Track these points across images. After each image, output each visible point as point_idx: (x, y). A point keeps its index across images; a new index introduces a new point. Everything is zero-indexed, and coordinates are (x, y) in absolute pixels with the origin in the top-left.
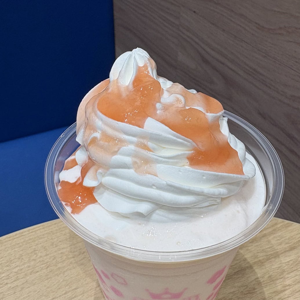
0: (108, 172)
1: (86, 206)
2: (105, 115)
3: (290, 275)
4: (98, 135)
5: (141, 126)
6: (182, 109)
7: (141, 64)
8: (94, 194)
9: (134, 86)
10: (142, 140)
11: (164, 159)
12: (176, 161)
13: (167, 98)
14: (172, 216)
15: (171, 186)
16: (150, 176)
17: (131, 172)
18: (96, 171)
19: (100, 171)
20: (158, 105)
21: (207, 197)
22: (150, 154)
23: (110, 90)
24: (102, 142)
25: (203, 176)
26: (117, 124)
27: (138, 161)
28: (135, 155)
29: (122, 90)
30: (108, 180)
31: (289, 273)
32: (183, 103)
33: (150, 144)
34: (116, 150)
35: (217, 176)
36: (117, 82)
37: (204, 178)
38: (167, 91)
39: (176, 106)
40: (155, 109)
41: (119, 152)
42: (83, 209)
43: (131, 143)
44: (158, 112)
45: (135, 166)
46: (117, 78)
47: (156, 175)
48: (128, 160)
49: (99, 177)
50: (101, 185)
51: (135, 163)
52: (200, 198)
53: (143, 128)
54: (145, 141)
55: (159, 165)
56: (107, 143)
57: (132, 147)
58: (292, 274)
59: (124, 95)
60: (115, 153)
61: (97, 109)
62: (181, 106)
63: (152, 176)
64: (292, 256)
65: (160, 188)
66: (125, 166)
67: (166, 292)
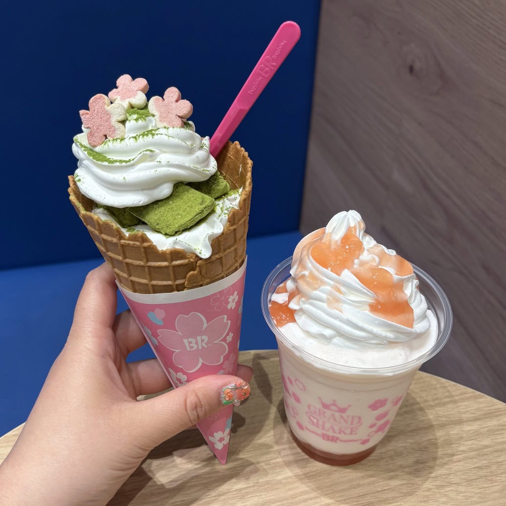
0: (308, 302)
1: (286, 323)
2: (315, 260)
3: (467, 443)
4: (306, 273)
5: (339, 274)
6: (375, 267)
7: (352, 225)
8: (295, 315)
9: (342, 242)
10: (336, 284)
11: (350, 302)
12: (358, 305)
13: (365, 256)
14: (348, 343)
15: (350, 321)
16: (336, 311)
17: (325, 305)
18: (300, 299)
19: (303, 299)
20: (356, 261)
21: (376, 336)
22: (341, 296)
23: (323, 241)
24: (308, 279)
25: (376, 320)
26: (322, 269)
27: (331, 299)
28: (330, 294)
29: (333, 243)
30: (307, 306)
31: (466, 441)
32: (377, 263)
33: (343, 289)
34: (317, 287)
35: (387, 323)
36: (330, 236)
37: (376, 322)
38: (368, 250)
39: (371, 264)
40: (353, 263)
41: (319, 289)
42: (284, 325)
43: (329, 284)
44: (355, 266)
45: (328, 301)
46: (331, 232)
47: (341, 311)
48: (324, 296)
49: (301, 303)
50: (301, 310)
51: (328, 299)
52: (370, 335)
53: (340, 276)
54: (339, 286)
55: (345, 305)
56: (311, 281)
57: (329, 288)
58: (469, 442)
59: (333, 247)
60: (316, 289)
61: (310, 254)
62: (375, 264)
63: (338, 312)
64: (475, 426)
65: (341, 321)
66: (320, 299)
67: (334, 405)
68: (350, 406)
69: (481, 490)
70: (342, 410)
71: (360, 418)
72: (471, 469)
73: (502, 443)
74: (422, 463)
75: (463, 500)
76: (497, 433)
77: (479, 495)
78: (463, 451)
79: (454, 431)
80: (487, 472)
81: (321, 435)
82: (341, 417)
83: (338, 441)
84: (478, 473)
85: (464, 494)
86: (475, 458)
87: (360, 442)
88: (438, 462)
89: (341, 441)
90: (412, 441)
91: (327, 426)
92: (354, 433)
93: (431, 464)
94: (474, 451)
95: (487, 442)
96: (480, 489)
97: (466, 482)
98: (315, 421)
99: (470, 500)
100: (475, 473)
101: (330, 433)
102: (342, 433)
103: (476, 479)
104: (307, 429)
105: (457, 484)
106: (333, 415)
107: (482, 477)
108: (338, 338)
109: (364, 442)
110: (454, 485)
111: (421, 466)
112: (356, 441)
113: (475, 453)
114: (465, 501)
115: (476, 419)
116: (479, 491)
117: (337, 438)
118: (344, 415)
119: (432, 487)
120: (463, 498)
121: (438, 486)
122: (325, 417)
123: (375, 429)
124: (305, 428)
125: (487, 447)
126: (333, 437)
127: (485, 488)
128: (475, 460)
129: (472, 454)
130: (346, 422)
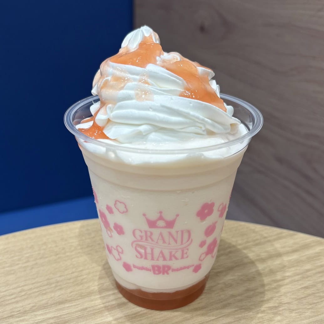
0: (116, 107)
4: (109, 78)
7: (147, 35)
10: (142, 77)
15: (163, 106)
16: (148, 102)
17: (134, 102)
18: (106, 107)
19: (110, 106)
20: (158, 58)
22: (150, 87)
24: (112, 83)
25: (190, 103)
26: (125, 66)
27: (139, 93)
28: (138, 88)
30: (114, 113)
31: (289, 268)
33: (150, 81)
34: (123, 86)
37: (191, 105)
40: (156, 61)
41: (125, 87)
43: (135, 80)
44: (158, 63)
45: (137, 97)
46: (127, 45)
47: (152, 101)
48: (132, 92)
49: (108, 111)
51: (137, 94)
53: (145, 68)
54: (146, 78)
56: (115, 83)
57: (135, 83)
58: (293, 269)
60: (122, 88)
61: (109, 62)
62: (177, 61)
64: (295, 256)
65: (155, 110)
66: (129, 98)
67: (161, 218)
68: (177, 215)
69: (313, 305)
70: (170, 224)
71: (189, 232)
72: (298, 289)
73: (322, 266)
74: (252, 290)
75: (297, 316)
76: (315, 259)
77: (310, 310)
78: (289, 277)
79: (277, 262)
80: (314, 290)
81: (151, 268)
82: (170, 234)
83: (170, 272)
84: (305, 292)
85: (297, 311)
86: (300, 280)
87: (192, 269)
88: (266, 288)
89: (174, 270)
90: (240, 274)
91: (157, 252)
92: (185, 256)
93: (261, 290)
94: (298, 274)
95: (308, 266)
96: (311, 305)
97: (296, 300)
98: (142, 251)
99: (303, 316)
100: (303, 292)
101: (161, 263)
102: (173, 258)
103: (305, 297)
104: (135, 267)
105: (288, 303)
106: (161, 234)
107: (310, 295)
108: (154, 133)
109: (197, 269)
110: (286, 305)
111: (252, 293)
112: (188, 267)
113: (300, 276)
114: (299, 316)
115: (295, 251)
116: (310, 306)
117: (169, 268)
118: (173, 231)
119: (265, 309)
120: (297, 314)
121: (271, 307)
122: (152, 240)
123: (205, 248)
124: (132, 267)
125: (308, 271)
126: (164, 267)
127: (316, 303)
128: (300, 282)
129: (297, 278)
130: (176, 241)
